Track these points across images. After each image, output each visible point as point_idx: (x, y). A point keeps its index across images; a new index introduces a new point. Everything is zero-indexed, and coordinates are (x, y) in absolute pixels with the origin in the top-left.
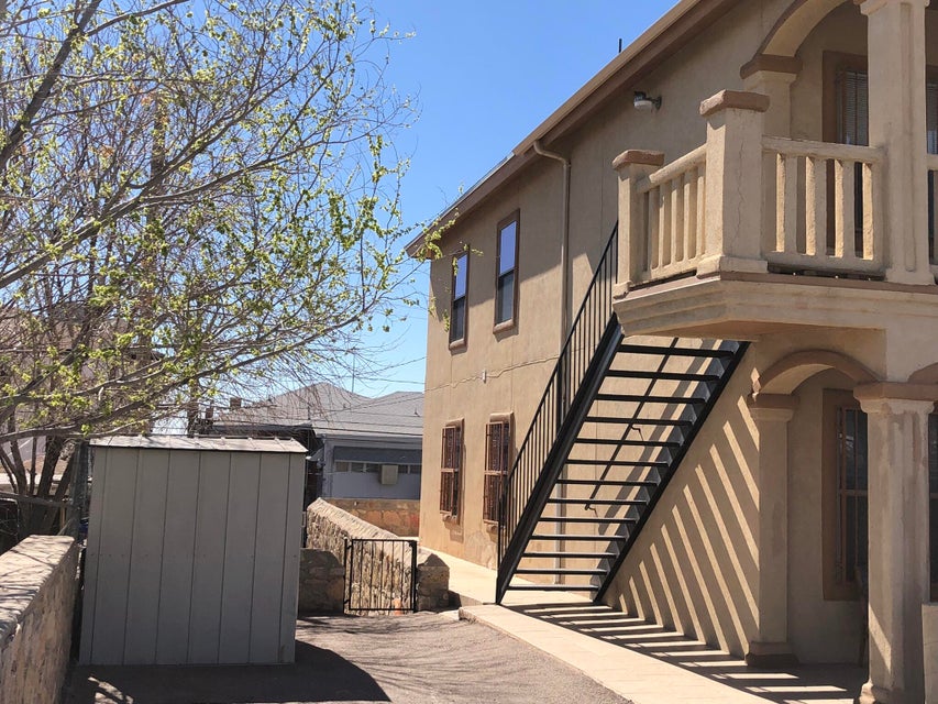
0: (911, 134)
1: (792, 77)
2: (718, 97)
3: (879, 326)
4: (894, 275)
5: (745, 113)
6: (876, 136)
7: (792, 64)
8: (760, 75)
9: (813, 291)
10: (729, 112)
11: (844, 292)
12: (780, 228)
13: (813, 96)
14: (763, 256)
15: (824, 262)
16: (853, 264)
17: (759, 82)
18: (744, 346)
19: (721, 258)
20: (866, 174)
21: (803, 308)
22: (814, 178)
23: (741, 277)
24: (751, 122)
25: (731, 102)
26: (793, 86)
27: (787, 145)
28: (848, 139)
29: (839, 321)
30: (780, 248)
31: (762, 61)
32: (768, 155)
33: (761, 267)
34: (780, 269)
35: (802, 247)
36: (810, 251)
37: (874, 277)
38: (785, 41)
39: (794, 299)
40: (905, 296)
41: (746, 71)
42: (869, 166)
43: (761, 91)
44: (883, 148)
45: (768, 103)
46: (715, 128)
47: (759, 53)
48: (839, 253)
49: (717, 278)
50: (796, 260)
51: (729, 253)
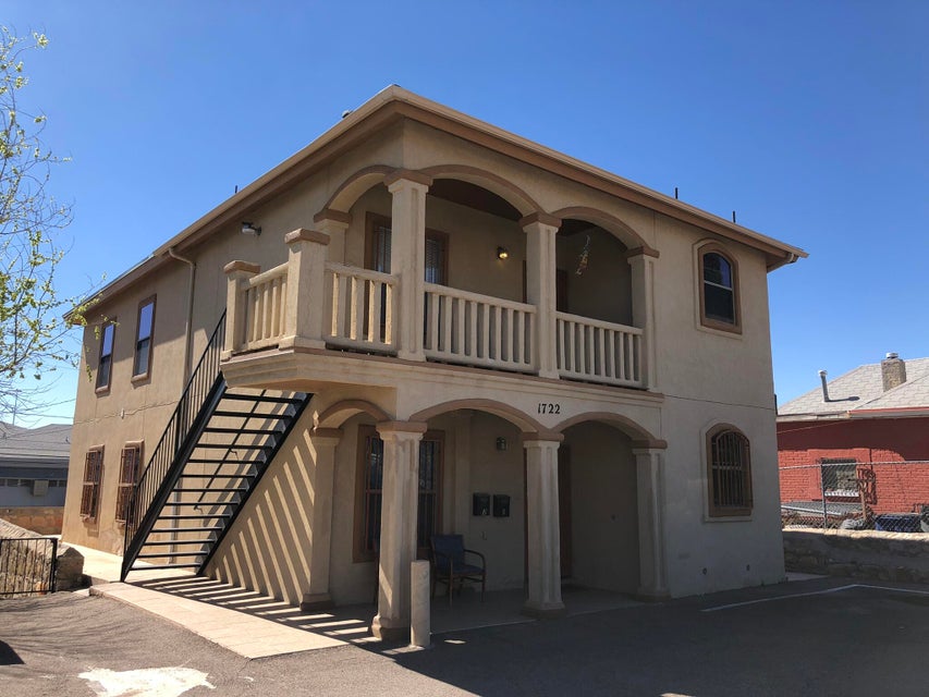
0: (415, 270)
1: (346, 226)
2: (297, 232)
3: (393, 385)
4: (403, 354)
5: (314, 244)
6: (395, 268)
7: (347, 217)
8: (326, 221)
9: (353, 362)
10: (304, 243)
11: (372, 363)
12: (334, 320)
13: (359, 241)
14: (322, 338)
15: (361, 344)
16: (379, 346)
17: (325, 226)
18: (310, 396)
19: (295, 338)
20: (388, 290)
21: (347, 373)
22: (357, 291)
23: (308, 351)
24: (320, 252)
25: (305, 236)
26: (347, 231)
27: (339, 268)
28: (380, 268)
29: (370, 381)
30: (334, 334)
31: (327, 213)
32: (328, 273)
33: (322, 345)
34: (334, 347)
35: (348, 334)
36: (353, 337)
37: (391, 355)
38: (342, 203)
39: (341, 367)
40: (409, 367)
41: (317, 218)
42: (390, 286)
43: (325, 232)
44: (399, 276)
45: (329, 240)
46: (295, 252)
47: (326, 208)
48: (370, 339)
49: (292, 351)
50: (344, 342)
51: (300, 335)
